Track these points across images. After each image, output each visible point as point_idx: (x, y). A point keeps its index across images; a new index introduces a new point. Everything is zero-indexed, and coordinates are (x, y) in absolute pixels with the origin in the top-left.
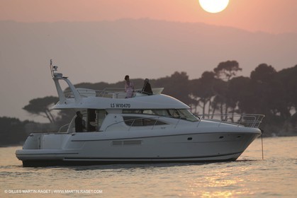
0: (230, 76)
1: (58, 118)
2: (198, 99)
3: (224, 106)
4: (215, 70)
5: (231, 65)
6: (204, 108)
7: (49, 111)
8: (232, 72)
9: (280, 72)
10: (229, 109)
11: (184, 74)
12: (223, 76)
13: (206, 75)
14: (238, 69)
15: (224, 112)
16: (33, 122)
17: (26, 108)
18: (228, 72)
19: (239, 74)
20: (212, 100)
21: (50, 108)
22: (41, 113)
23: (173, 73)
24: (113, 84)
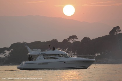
0: (73, 41)
1: (8, 56)
3: (71, 52)
4: (68, 39)
5: (74, 37)
7: (5, 53)
8: (74, 39)
9: (92, 40)
10: (73, 53)
11: (56, 40)
12: (71, 41)
13: (64, 40)
14: (77, 39)
15: (71, 54)
18: (73, 40)
19: (77, 40)
20: (67, 50)
21: (5, 52)
22: (2, 54)
23: (52, 39)
24: (29, 43)
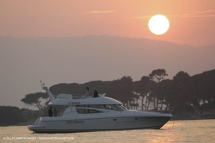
0: (160, 79)
1: (45, 107)
2: (139, 94)
3: (156, 99)
4: (150, 75)
5: (161, 72)
6: (143, 101)
7: (39, 102)
8: (161, 76)
9: (193, 76)
10: (159, 102)
11: (129, 77)
12: (155, 79)
13: (144, 78)
14: (165, 74)
15: (156, 103)
16: (28, 110)
17: (23, 100)
18: (159, 77)
19: (166, 78)
20: (148, 95)
21: (39, 101)
22: (33, 104)
23: (122, 77)
24: (82, 84)
